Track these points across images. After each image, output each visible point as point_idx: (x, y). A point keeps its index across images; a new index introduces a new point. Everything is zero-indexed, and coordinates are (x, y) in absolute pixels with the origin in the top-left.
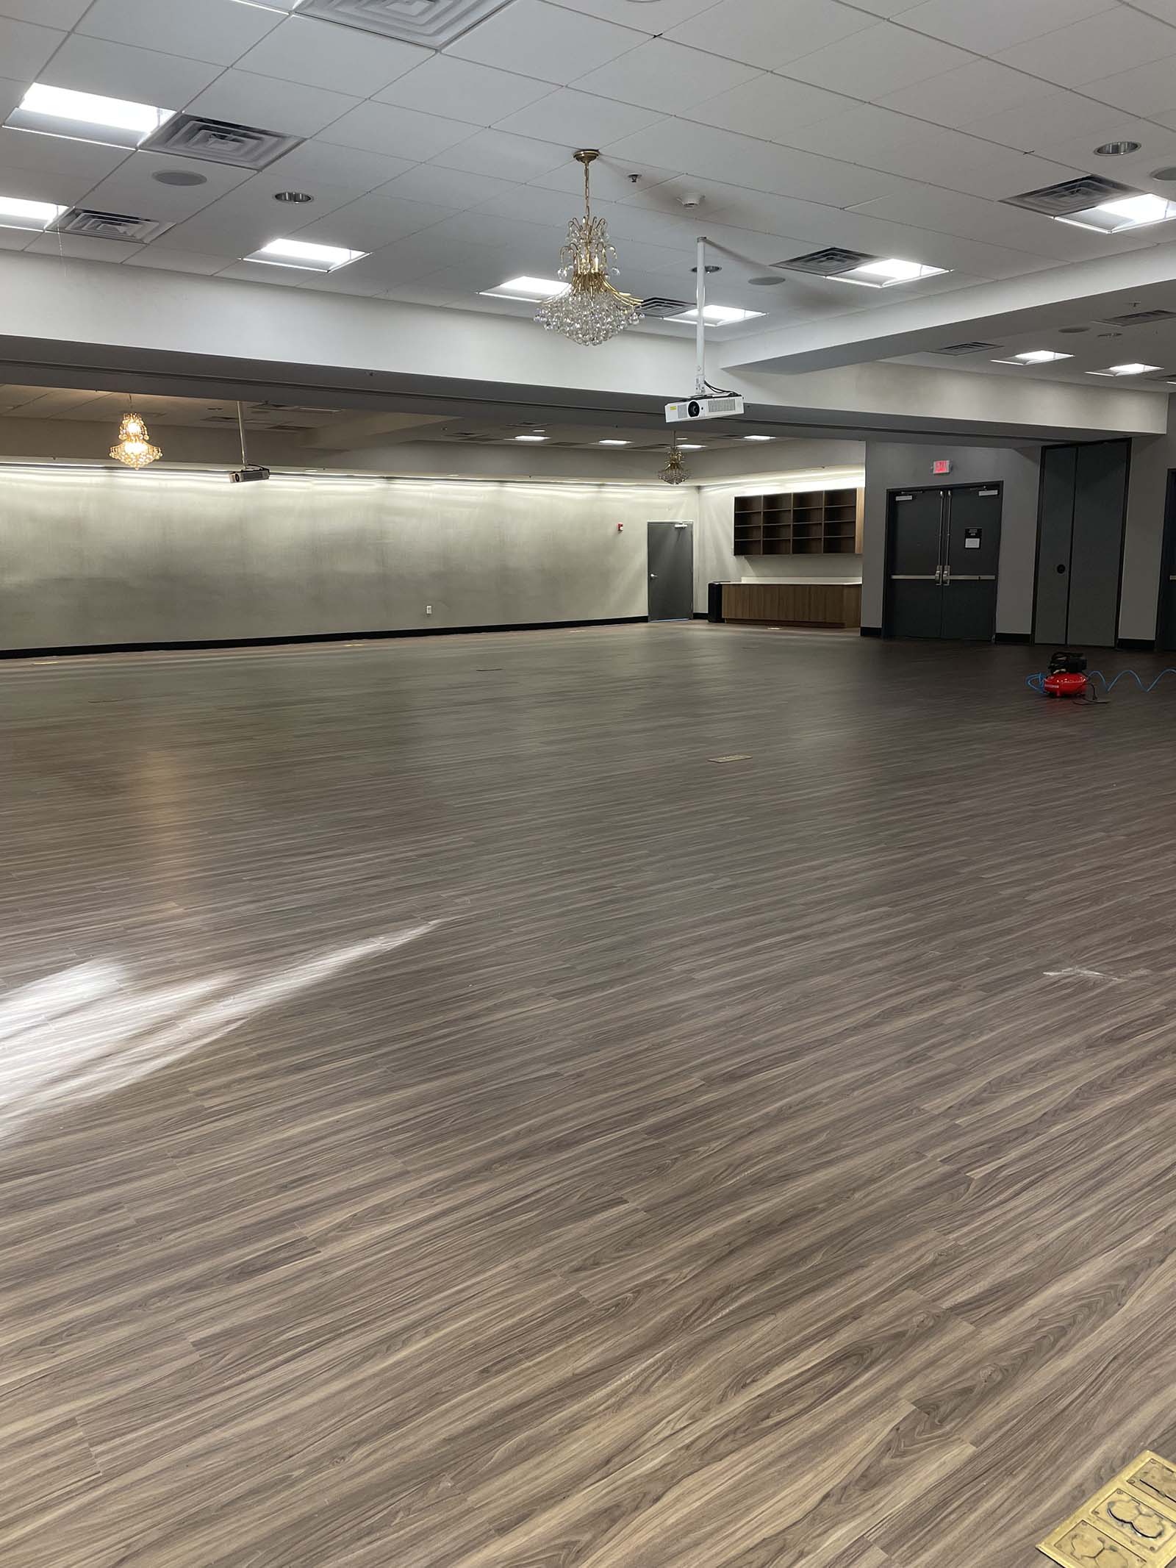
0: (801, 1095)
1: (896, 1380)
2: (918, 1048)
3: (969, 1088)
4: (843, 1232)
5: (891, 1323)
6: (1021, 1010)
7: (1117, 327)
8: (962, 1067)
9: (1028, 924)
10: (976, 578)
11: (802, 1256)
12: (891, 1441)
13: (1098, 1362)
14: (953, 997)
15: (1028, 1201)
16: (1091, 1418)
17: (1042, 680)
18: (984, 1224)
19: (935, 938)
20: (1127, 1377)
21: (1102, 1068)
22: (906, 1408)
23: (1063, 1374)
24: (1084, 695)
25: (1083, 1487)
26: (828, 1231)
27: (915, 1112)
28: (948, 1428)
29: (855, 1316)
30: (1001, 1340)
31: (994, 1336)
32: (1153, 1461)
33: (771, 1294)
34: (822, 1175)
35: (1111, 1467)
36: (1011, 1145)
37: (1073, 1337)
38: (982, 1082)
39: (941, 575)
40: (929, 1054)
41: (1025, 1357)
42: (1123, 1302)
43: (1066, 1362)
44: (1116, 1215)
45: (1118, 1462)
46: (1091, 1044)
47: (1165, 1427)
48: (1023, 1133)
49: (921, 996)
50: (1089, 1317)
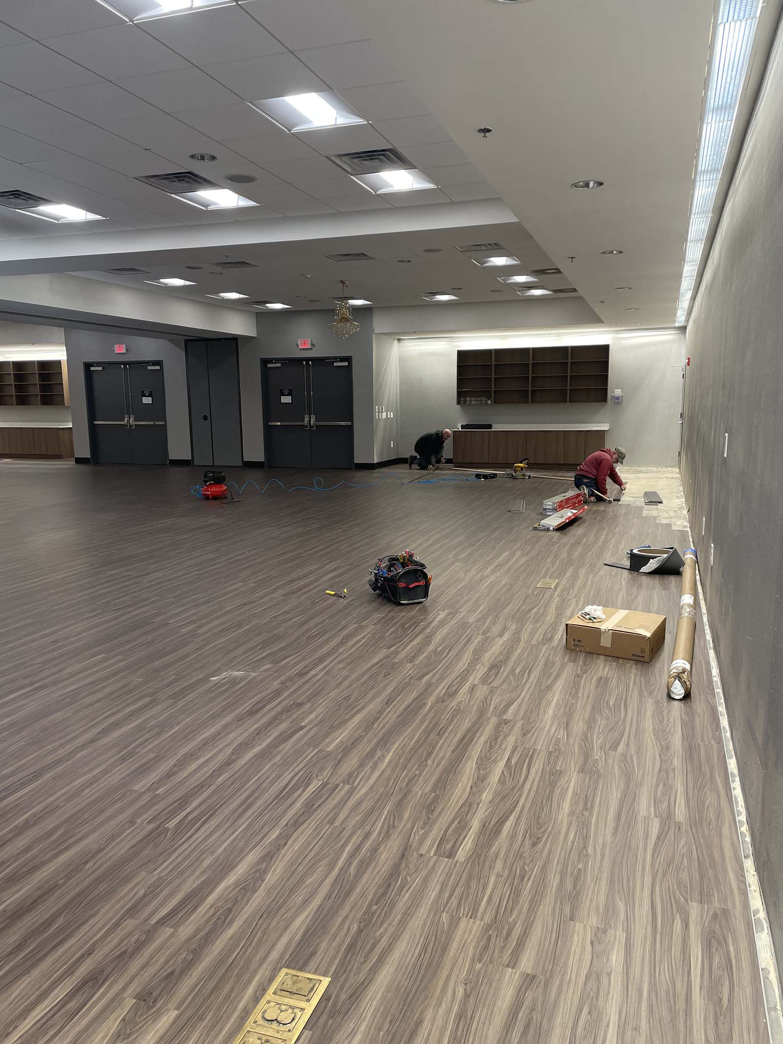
0: (43, 805)
1: (122, 986)
2: (129, 749)
3: (164, 767)
4: (79, 895)
5: (116, 947)
6: (196, 707)
7: (219, 269)
8: (160, 754)
9: (198, 649)
10: (152, 423)
11: (48, 923)
12: (120, 1030)
13: (251, 922)
14: (152, 708)
15: (205, 832)
16: (249, 961)
17: (201, 489)
18: (177, 857)
19: (139, 669)
20: (269, 926)
21: (247, 732)
22: (130, 1002)
23: (231, 938)
24: (226, 497)
25: (247, 1009)
26: (68, 898)
27: (128, 794)
28: (158, 1005)
29: (89, 953)
30: (191, 931)
31: (186, 930)
32: (287, 974)
33: (25, 960)
34: (62, 859)
35: (263, 987)
36: (193, 797)
37: (235, 914)
38: (172, 762)
39: (128, 421)
40: (137, 751)
41: (206, 936)
42: (264, 879)
43: (231, 931)
44: (258, 824)
45: (266, 983)
46: (240, 719)
47: (292, 949)
48: (201, 786)
49: (129, 712)
50: (245, 895)
